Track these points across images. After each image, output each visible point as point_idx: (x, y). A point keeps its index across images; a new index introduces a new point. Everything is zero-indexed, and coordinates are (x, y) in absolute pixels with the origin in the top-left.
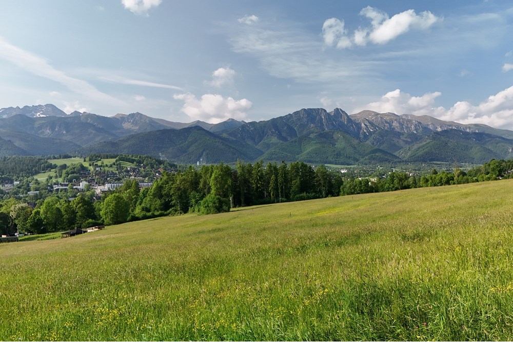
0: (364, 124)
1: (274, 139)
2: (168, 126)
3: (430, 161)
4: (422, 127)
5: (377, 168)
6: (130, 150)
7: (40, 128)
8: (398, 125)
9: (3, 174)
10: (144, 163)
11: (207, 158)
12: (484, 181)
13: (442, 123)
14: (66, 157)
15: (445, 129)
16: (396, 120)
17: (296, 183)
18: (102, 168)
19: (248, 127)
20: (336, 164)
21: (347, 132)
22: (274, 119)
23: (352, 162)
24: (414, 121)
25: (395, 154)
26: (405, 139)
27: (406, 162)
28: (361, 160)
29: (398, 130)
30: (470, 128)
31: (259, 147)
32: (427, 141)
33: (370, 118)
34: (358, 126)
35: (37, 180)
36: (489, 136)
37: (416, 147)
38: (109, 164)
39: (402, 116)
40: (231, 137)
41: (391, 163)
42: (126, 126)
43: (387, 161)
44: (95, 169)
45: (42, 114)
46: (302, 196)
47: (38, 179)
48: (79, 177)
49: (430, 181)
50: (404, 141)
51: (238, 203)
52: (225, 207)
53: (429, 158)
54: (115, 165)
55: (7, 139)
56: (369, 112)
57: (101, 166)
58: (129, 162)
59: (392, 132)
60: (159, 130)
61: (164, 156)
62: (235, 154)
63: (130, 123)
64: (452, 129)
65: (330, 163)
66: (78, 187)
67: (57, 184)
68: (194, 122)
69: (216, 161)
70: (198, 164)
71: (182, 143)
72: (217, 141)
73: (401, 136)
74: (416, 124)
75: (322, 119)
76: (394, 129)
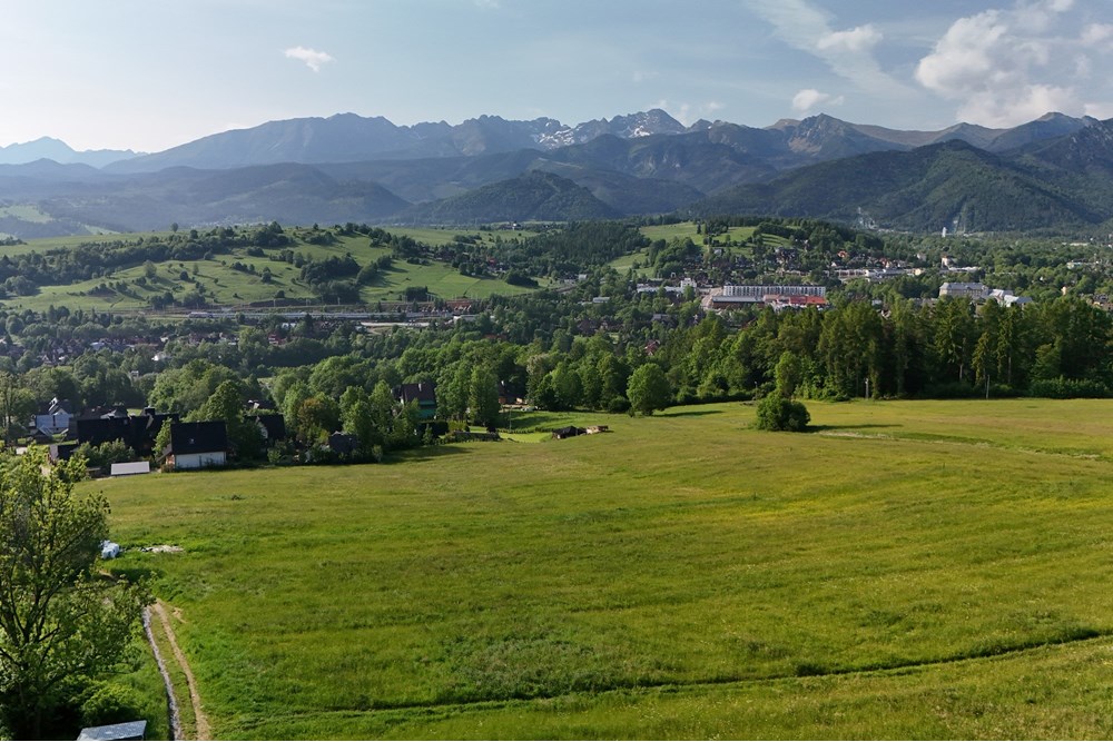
2: (889, 140)
6: (796, 203)
7: (637, 159)
9: (566, 257)
10: (811, 239)
11: (972, 218)
14: (672, 221)
17: (1049, 350)
18: (725, 249)
19: (1099, 132)
35: (614, 272)
38: (739, 240)
40: (1044, 163)
42: (797, 145)
44: (712, 252)
45: (643, 130)
46: (1051, 385)
47: (618, 269)
48: (682, 268)
54: (751, 242)
55: (581, 184)
57: (724, 245)
58: (780, 235)
60: (861, 156)
61: (867, 213)
62: (1048, 208)
63: (804, 140)
66: (677, 289)
67: (643, 280)
68: (952, 127)
69: (994, 224)
70: (944, 234)
71: (914, 182)
72: (1000, 175)
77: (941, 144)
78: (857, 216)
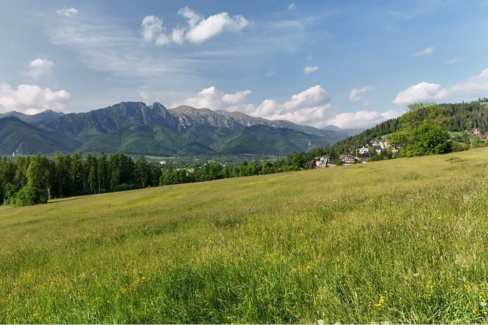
0: (182, 118)
1: (94, 131)
3: (241, 153)
4: (234, 122)
5: (194, 160)
8: (213, 120)
11: (24, 149)
12: (287, 171)
13: (252, 119)
15: (254, 124)
16: (211, 115)
17: (116, 174)
19: (67, 118)
20: (155, 156)
21: (166, 125)
22: (93, 111)
23: (171, 154)
24: (227, 117)
25: (210, 147)
26: (219, 133)
27: (220, 154)
28: (179, 152)
29: (213, 124)
30: (275, 124)
31: (77, 138)
32: (238, 135)
33: (187, 112)
34: (176, 120)
36: (292, 131)
37: (228, 140)
39: (216, 112)
40: (48, 129)
41: (206, 155)
43: (203, 153)
46: (122, 187)
49: (241, 172)
50: (218, 135)
51: (56, 194)
52: (42, 199)
53: (239, 151)
56: (187, 107)
59: (207, 126)
62: (53, 146)
64: (260, 125)
65: (149, 154)
68: (9, 112)
69: (33, 152)
70: (14, 155)
72: (33, 132)
73: (215, 130)
74: (228, 120)
75: (142, 112)
76: (209, 123)
77: (7, 118)
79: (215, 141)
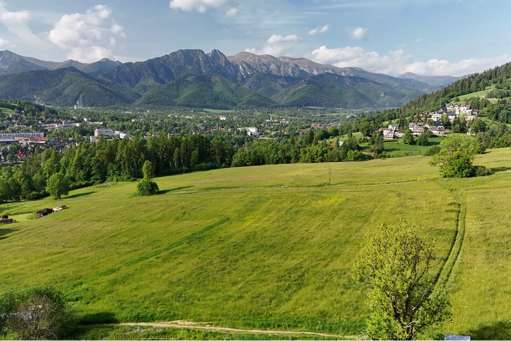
0: (242, 67)
1: (151, 82)
2: (40, 65)
3: (305, 105)
4: (298, 70)
5: (254, 113)
6: (4, 92)
8: (275, 68)
11: (84, 101)
13: (318, 66)
15: (321, 72)
16: (273, 63)
19: (124, 68)
20: (214, 109)
21: (225, 75)
22: (150, 60)
23: (230, 107)
24: (291, 64)
25: (272, 98)
26: (282, 83)
27: (283, 106)
28: (239, 105)
29: (275, 73)
30: (345, 71)
31: (135, 90)
32: (303, 85)
33: (247, 60)
34: (236, 67)
36: (363, 80)
37: (292, 91)
39: (279, 58)
40: (106, 78)
41: (268, 108)
43: (264, 106)
50: (281, 84)
53: (304, 103)
56: (248, 54)
59: (269, 76)
60: (32, 71)
61: (39, 98)
62: (112, 97)
64: (327, 73)
65: (208, 107)
68: (67, 61)
69: (93, 104)
70: (75, 108)
71: (57, 85)
72: (92, 83)
73: (278, 80)
74: (293, 67)
75: (200, 61)
76: (271, 71)
77: (66, 68)
78: (34, 99)
79: (277, 92)
